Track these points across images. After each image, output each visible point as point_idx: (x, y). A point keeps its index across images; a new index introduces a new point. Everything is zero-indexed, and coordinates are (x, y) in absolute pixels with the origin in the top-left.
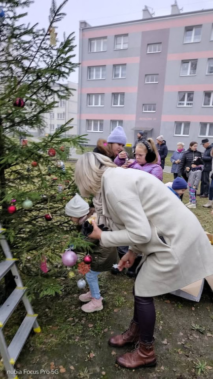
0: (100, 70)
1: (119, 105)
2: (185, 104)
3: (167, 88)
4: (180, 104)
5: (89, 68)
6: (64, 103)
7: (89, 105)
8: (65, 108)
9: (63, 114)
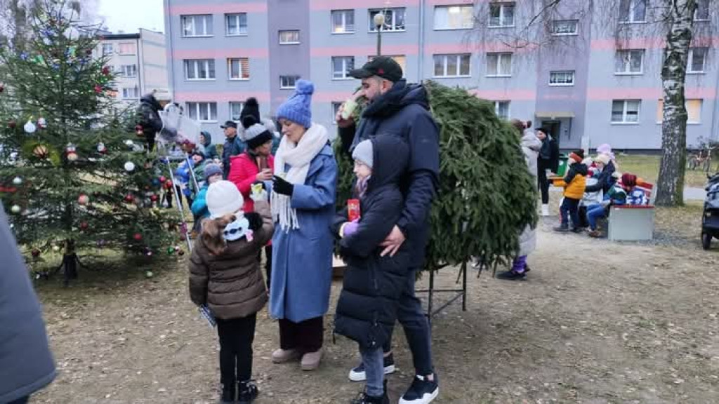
0: (202, 23)
1: (240, 78)
2: (344, 75)
3: (314, 52)
4: (335, 76)
5: (184, 17)
6: (134, 69)
7: (189, 77)
8: (138, 77)
9: (136, 89)
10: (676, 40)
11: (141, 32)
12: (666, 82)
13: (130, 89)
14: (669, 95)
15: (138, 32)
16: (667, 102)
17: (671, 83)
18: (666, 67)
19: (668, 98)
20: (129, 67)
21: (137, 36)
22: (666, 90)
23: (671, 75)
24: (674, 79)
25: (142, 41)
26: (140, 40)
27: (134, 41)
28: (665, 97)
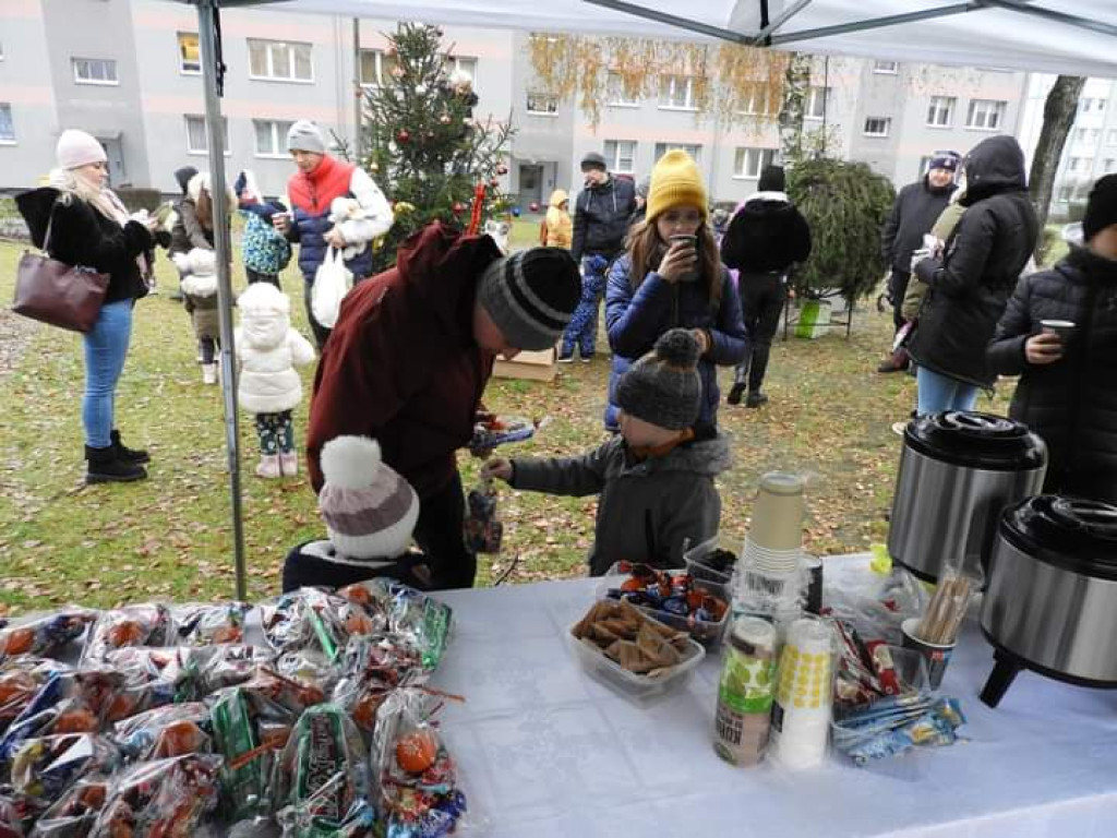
10: (797, 80)
12: (784, 131)
14: (788, 145)
16: (785, 154)
17: (789, 132)
18: (785, 111)
19: (787, 150)
22: (785, 140)
23: (791, 122)
24: (793, 127)
28: (784, 148)
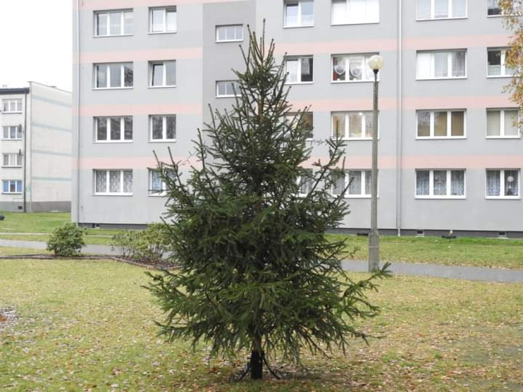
0: (120, 71)
5: (96, 66)
6: (20, 130)
7: (99, 139)
8: (23, 141)
9: (20, 154)
11: (31, 85)
13: (12, 154)
15: (27, 86)
20: (13, 128)
21: (26, 91)
25: (31, 96)
26: (28, 95)
27: (22, 96)
